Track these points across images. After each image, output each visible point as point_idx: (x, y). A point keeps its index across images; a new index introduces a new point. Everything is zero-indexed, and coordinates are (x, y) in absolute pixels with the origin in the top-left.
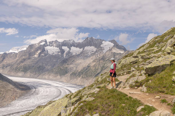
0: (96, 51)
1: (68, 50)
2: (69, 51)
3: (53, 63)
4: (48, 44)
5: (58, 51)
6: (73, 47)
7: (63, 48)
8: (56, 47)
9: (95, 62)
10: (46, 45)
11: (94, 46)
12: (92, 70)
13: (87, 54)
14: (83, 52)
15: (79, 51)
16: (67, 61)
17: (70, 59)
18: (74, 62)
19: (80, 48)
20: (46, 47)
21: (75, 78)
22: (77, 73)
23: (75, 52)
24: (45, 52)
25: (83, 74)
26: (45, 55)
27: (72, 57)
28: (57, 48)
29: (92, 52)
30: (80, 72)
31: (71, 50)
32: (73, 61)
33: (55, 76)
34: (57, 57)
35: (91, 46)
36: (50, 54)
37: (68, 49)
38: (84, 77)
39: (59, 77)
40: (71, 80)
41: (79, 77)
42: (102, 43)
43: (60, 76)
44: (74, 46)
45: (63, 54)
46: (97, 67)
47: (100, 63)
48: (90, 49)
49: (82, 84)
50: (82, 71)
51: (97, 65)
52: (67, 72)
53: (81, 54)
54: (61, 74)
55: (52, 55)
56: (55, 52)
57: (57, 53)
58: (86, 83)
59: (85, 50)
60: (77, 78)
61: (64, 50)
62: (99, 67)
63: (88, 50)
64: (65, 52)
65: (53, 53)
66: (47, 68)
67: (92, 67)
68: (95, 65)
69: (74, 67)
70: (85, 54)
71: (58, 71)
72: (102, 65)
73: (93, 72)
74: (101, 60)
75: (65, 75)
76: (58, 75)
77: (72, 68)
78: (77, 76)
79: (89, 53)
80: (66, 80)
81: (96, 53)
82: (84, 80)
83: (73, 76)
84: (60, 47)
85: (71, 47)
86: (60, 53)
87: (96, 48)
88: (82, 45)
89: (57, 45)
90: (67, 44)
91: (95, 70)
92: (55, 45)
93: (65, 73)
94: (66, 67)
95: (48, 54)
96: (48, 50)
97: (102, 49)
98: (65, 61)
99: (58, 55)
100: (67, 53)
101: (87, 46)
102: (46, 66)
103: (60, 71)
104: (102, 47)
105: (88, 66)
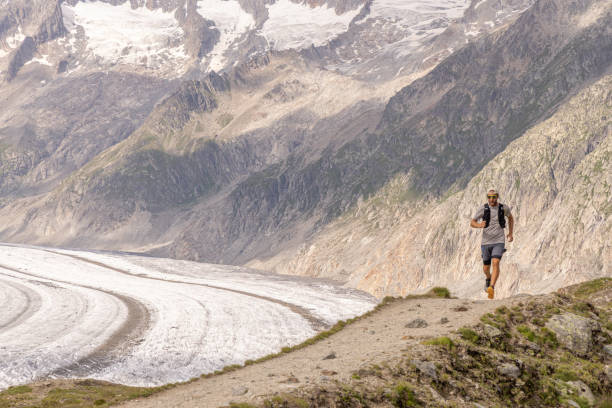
0: (470, 14)
1: (241, 29)
2: (254, 32)
3: (115, 119)
5: (164, 32)
7: (210, 8)
9: (457, 77)
12: (423, 139)
13: (388, 47)
14: (361, 28)
15: (328, 26)
16: (219, 96)
18: (277, 97)
19: (341, 10)
20: (74, 4)
21: (270, 219)
22: (292, 178)
23: (302, 38)
24: (60, 41)
26: (63, 66)
28: (159, 10)
29: (436, 25)
30: (312, 172)
31: (268, 24)
33: (111, 217)
36: (98, 58)
37: (246, 20)
39: (139, 221)
40: (238, 244)
41: (307, 209)
43: (154, 211)
45: (200, 55)
46: (466, 114)
47: (498, 85)
48: (418, 8)
49: (327, 269)
50: (336, 161)
51: (468, 96)
52: (218, 183)
53: (343, 47)
54: (163, 197)
55: (113, 65)
56: (145, 41)
57: (153, 52)
58: (362, 258)
59: (373, 14)
60: (290, 217)
61: (212, 28)
62: (486, 113)
63: (400, 16)
64: (221, 38)
65: (124, 45)
66: (60, 155)
67: (419, 117)
68: (448, 102)
69: (278, 137)
70: (373, 46)
71: (138, 173)
72: (518, 96)
73: (432, 163)
74: (507, 59)
75: (197, 203)
76: (134, 204)
77: (260, 144)
78: (292, 208)
79: (407, 34)
80: (196, 238)
81: (464, 25)
82: (350, 233)
83: (256, 203)
84: (186, 6)
85: (267, 6)
86: (181, 47)
91: (448, 138)
93: (199, 190)
94: (212, 137)
95: (88, 53)
96: (85, 26)
98: (203, 90)
99: (164, 62)
100: (235, 49)
102: (56, 145)
103: (156, 169)
105: (388, 115)
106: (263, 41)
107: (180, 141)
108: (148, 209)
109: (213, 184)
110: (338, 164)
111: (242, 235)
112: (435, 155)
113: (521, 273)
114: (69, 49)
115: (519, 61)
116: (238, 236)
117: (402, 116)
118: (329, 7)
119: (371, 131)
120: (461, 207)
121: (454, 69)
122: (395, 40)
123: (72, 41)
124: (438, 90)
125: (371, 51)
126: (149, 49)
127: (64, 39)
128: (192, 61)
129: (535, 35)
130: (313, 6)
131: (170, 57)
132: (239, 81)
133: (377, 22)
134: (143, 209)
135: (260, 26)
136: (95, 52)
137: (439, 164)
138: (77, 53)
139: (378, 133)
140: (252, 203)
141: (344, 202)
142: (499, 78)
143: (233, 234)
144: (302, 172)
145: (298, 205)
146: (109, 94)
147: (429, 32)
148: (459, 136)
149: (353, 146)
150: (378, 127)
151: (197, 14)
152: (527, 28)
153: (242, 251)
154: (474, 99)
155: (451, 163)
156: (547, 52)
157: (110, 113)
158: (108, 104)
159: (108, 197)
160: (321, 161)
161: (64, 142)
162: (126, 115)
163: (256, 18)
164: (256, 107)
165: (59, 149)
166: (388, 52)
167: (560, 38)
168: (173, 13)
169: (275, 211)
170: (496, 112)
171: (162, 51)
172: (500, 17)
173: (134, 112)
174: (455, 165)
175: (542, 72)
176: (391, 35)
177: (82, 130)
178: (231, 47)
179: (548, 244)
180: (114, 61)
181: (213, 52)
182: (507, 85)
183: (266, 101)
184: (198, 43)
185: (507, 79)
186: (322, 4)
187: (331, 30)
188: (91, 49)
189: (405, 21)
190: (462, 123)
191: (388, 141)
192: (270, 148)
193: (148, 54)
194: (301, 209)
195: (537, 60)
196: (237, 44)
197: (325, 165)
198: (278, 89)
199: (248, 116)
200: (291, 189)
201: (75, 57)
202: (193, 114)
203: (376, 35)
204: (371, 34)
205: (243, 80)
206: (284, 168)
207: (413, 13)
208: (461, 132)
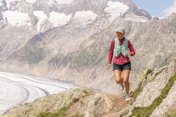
0: (97, 19)
1: (44, 18)
2: (47, 20)
3: (17, 41)
4: (8, 6)
5: (26, 19)
6: (53, 12)
7: (36, 13)
8: (23, 12)
9: (95, 38)
10: (4, 8)
11: (92, 11)
12: (88, 52)
14: (72, 21)
16: (42, 38)
17: (48, 33)
18: (55, 38)
19: (67, 15)
20: (4, 11)
21: (57, 68)
22: (61, 59)
23: (58, 22)
24: (2, 21)
25: (71, 61)
26: (3, 27)
27: (52, 29)
28: (24, 13)
29: (89, 20)
30: (65, 58)
31: (50, 18)
32: (53, 38)
33: (21, 65)
34: (24, 31)
35: (86, 9)
36: (11, 25)
37: (45, 16)
38: (73, 66)
39: (27, 66)
40: (50, 73)
41: (65, 66)
42: (107, 5)
44: (56, 10)
45: (35, 25)
46: (97, 47)
47: (103, 41)
48: (85, 16)
49: (70, 79)
50: (70, 56)
51: (97, 44)
52: (43, 58)
53: (69, 26)
54: (32, 61)
55: (15, 27)
56: (21, 21)
57: (24, 24)
58: (77, 77)
59: (75, 17)
60: (61, 67)
61: (37, 18)
62: (101, 47)
64: (39, 21)
65: (17, 22)
66: (5, 50)
67: (87, 47)
68: (93, 45)
69: (56, 48)
70: (75, 26)
71: (26, 56)
72: (107, 44)
73: (90, 58)
74: (105, 36)
75: (39, 62)
76: (25, 63)
77: (52, 49)
78: (61, 65)
79: (83, 23)
80: (41, 71)
81: (95, 22)
82: (74, 72)
83: (54, 64)
84: (30, 13)
85: (50, 13)
86: (30, 23)
87: (96, 13)
88: (71, 8)
89: (25, 8)
90: (43, 7)
91: (93, 52)
92: (20, 8)
93: (39, 59)
94: (41, 47)
95: (9, 24)
96: (7, 17)
97: (107, 15)
98: (39, 37)
99: (26, 26)
100: (43, 23)
101: (79, 11)
102: (4, 47)
103: (30, 55)
104: (107, 12)
105: (81, 46)
106: (49, 22)
107: (35, 48)
108: (29, 64)
109: (42, 58)
110: (71, 57)
112: (91, 56)
113: (108, 83)
114: (4, 23)
115: (107, 36)
116: (50, 71)
117: (84, 47)
118: (64, 14)
119: (77, 50)
120: (97, 69)
121: (94, 37)
122: (80, 24)
123: (5, 21)
124: (91, 41)
125: (75, 27)
126: (23, 23)
127: (3, 20)
128: (33, 26)
129: (111, 31)
130: (60, 13)
131: (28, 25)
132: (46, 34)
133: (76, 19)
134: (27, 64)
135: (48, 18)
136: (10, 24)
137: (91, 58)
138: (6, 24)
139: (79, 50)
141: (72, 65)
142: (103, 40)
143: (49, 70)
144: (63, 58)
145: (63, 65)
146: (14, 34)
147: (87, 22)
149: (74, 53)
150: (79, 49)
151: (33, 15)
152: (109, 29)
153: (51, 74)
154: (98, 44)
155: (94, 58)
156: (113, 35)
157: (15, 39)
158: (15, 37)
161: (6, 46)
162: (19, 40)
163: (47, 16)
164: (50, 41)
165: (5, 48)
166: (79, 27)
168: (27, 14)
169: (58, 66)
170: (103, 47)
171: (25, 24)
173: (21, 39)
174: (95, 58)
176: (79, 23)
177: (10, 43)
178: (42, 23)
179: (113, 78)
181: (37, 24)
182: (105, 42)
183: (53, 39)
184: (34, 22)
185: (105, 40)
186: (62, 13)
187: (65, 20)
188: (9, 23)
189: (82, 19)
190: (96, 49)
191: (81, 52)
192: (54, 50)
193: (23, 24)
194: (63, 66)
195: (111, 36)
196: (43, 22)
197: (68, 57)
198: (55, 37)
199: (49, 43)
200: (61, 61)
201: (6, 25)
202: (37, 42)
203: (76, 23)
204: (75, 22)
205: (47, 34)
206: (59, 57)
207: (84, 17)
208: (96, 51)
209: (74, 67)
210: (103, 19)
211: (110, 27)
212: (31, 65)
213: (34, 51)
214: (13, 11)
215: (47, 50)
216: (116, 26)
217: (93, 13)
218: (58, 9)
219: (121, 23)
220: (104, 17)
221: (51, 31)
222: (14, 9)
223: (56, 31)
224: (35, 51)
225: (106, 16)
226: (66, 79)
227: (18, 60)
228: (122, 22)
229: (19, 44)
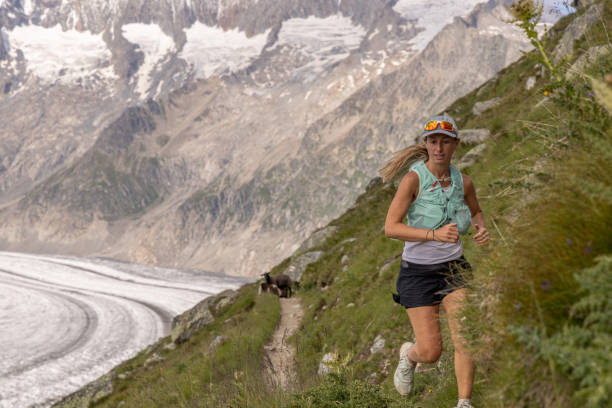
0: (365, 45)
1: (163, 52)
2: (174, 56)
3: (60, 136)
4: (28, 7)
5: (95, 54)
6: (198, 25)
7: (134, 32)
8: (83, 29)
9: (361, 111)
10: (11, 15)
11: (345, 14)
12: (335, 166)
13: (295, 72)
14: (271, 54)
15: (241, 49)
16: (156, 118)
17: (180, 101)
18: (206, 120)
19: (251, 34)
20: (11, 28)
21: (214, 229)
22: (230, 195)
23: (218, 61)
24: (3, 64)
25: (268, 201)
26: (8, 86)
27: (196, 87)
28: (88, 32)
29: (336, 51)
30: (246, 191)
31: (187, 47)
32: (198, 119)
33: (74, 225)
34: (87, 100)
35: (324, 12)
36: (39, 79)
37: (166, 43)
38: (276, 219)
39: (98, 229)
40: (188, 250)
41: (245, 220)
43: (110, 219)
44: (210, 19)
45: (129, 75)
46: (369, 144)
47: (394, 120)
48: (319, 35)
50: (266, 181)
51: (370, 130)
52: (161, 195)
53: (257, 72)
54: (116, 208)
55: (52, 85)
56: (78, 62)
57: (86, 73)
59: (281, 40)
60: (230, 227)
61: (137, 50)
62: (385, 143)
63: (304, 43)
64: (146, 60)
65: (60, 67)
66: (17, 169)
67: (332, 146)
68: (356, 134)
69: (210, 156)
70: (283, 71)
71: (94, 188)
72: (411, 130)
73: (344, 185)
74: (400, 98)
75: (145, 213)
76: (92, 215)
77: (195, 161)
78: (231, 220)
79: (312, 59)
80: (152, 244)
81: (360, 55)
82: (282, 241)
83: (201, 216)
84: (112, 30)
85: (185, 30)
86: (111, 68)
87: (364, 24)
88: (266, 10)
89: (90, 15)
90: (158, 9)
91: (357, 165)
92: (74, 15)
93: (146, 202)
94: (153, 156)
95: (29, 74)
96: (24, 50)
97: (404, 27)
98: (143, 115)
99: (97, 82)
100: (159, 69)
101: (296, 15)
102: (11, 160)
103: (109, 184)
104: (403, 15)
105: (306, 143)
106: (183, 63)
107: (127, 160)
108: (105, 218)
109: (157, 196)
110: (268, 184)
111: (192, 242)
112: (347, 178)
115: (410, 100)
116: (187, 243)
117: (317, 144)
118: (240, 30)
119: (293, 156)
121: (358, 104)
122: (301, 65)
123: (14, 64)
124: (346, 121)
125: (282, 75)
126: (82, 70)
127: (6, 62)
128: (123, 81)
129: (422, 79)
130: (225, 29)
131: (101, 77)
132: (172, 107)
133: (285, 48)
134: (100, 218)
135: (180, 49)
136: (35, 74)
137: (349, 186)
138: (19, 75)
139: (300, 157)
140: (198, 216)
141: (275, 216)
142: (395, 115)
143: (183, 241)
144: (239, 190)
145: (236, 217)
146: (51, 112)
147: (330, 57)
148: (365, 163)
149: (278, 168)
150: (299, 153)
151: (123, 38)
152: (416, 73)
153: (192, 256)
154: (376, 132)
156: (432, 94)
157: (55, 130)
158: (52, 122)
159: (70, 210)
160: (253, 181)
161: (18, 157)
162: (70, 132)
163: (175, 40)
164: (188, 129)
165: (14, 164)
166: (296, 77)
167: (442, 81)
168: (101, 35)
169: (217, 222)
170: (393, 143)
171: (93, 72)
172: (390, 47)
173: (76, 129)
175: (429, 110)
176: (297, 60)
177: (32, 147)
178: (155, 67)
180: (53, 82)
181: (139, 72)
182: (402, 121)
183: (197, 123)
184: (126, 65)
185: (401, 115)
186: (233, 28)
187: (243, 54)
188: (31, 71)
189: (308, 47)
190: (367, 152)
191: (308, 165)
192: (204, 165)
193: (82, 75)
194: (240, 221)
195: (424, 99)
196: (160, 65)
197: (257, 185)
198: (206, 113)
199: (183, 137)
200: (230, 204)
201: (17, 79)
202: (136, 136)
203: (285, 61)
204: (281, 60)
205: (176, 105)
206: (222, 186)
207: (315, 40)
208: (366, 160)
209: (282, 223)
210: (390, 42)
211: (420, 64)
212: (116, 223)
213: (123, 169)
214: (47, 25)
215: (175, 165)
216: (442, 57)
217: (350, 21)
218: (215, 14)
219: (462, 47)
220: (393, 35)
221: (192, 94)
222: (49, 17)
223: (208, 93)
224: (129, 170)
225: (400, 30)
226: (249, 269)
227: (63, 205)
228: (468, 43)
229: (70, 149)
